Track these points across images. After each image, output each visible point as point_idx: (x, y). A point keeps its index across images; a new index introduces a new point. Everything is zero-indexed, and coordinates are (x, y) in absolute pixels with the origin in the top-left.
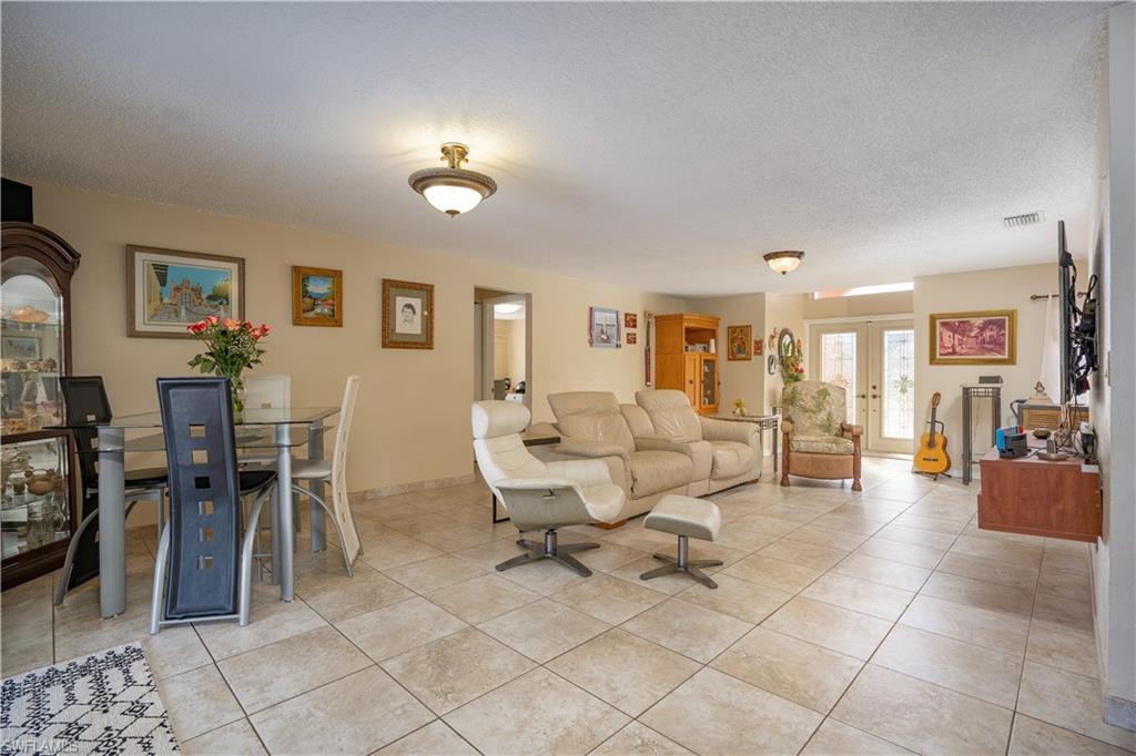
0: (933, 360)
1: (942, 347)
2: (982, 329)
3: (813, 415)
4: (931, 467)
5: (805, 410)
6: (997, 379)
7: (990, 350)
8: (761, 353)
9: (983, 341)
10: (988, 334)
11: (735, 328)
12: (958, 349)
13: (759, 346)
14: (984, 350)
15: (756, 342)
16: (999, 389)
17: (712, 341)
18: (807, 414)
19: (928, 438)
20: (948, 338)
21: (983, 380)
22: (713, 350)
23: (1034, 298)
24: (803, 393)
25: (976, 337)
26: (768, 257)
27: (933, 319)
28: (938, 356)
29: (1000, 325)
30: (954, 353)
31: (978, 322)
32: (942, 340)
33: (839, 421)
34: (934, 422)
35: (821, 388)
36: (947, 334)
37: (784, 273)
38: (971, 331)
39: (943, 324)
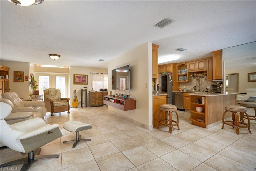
0: (74, 83)
1: (76, 81)
2: (83, 78)
3: (54, 97)
4: (75, 106)
5: (52, 96)
6: (87, 87)
7: (84, 82)
8: (28, 80)
9: (83, 80)
10: (84, 79)
11: (17, 72)
12: (79, 81)
13: (27, 78)
14: (83, 82)
15: (26, 77)
16: (87, 89)
17: (7, 76)
18: (53, 97)
19: (74, 100)
20: (77, 79)
21: (84, 87)
22: (7, 78)
23: (91, 73)
24: (51, 91)
25: (82, 79)
26: (50, 55)
27: (74, 75)
28: (75, 83)
29: (86, 77)
30: (78, 82)
31: (82, 76)
32: (76, 79)
33: (60, 98)
34: (75, 96)
35: (55, 90)
36: (77, 78)
37: (55, 60)
38: (81, 78)
39: (76, 76)
